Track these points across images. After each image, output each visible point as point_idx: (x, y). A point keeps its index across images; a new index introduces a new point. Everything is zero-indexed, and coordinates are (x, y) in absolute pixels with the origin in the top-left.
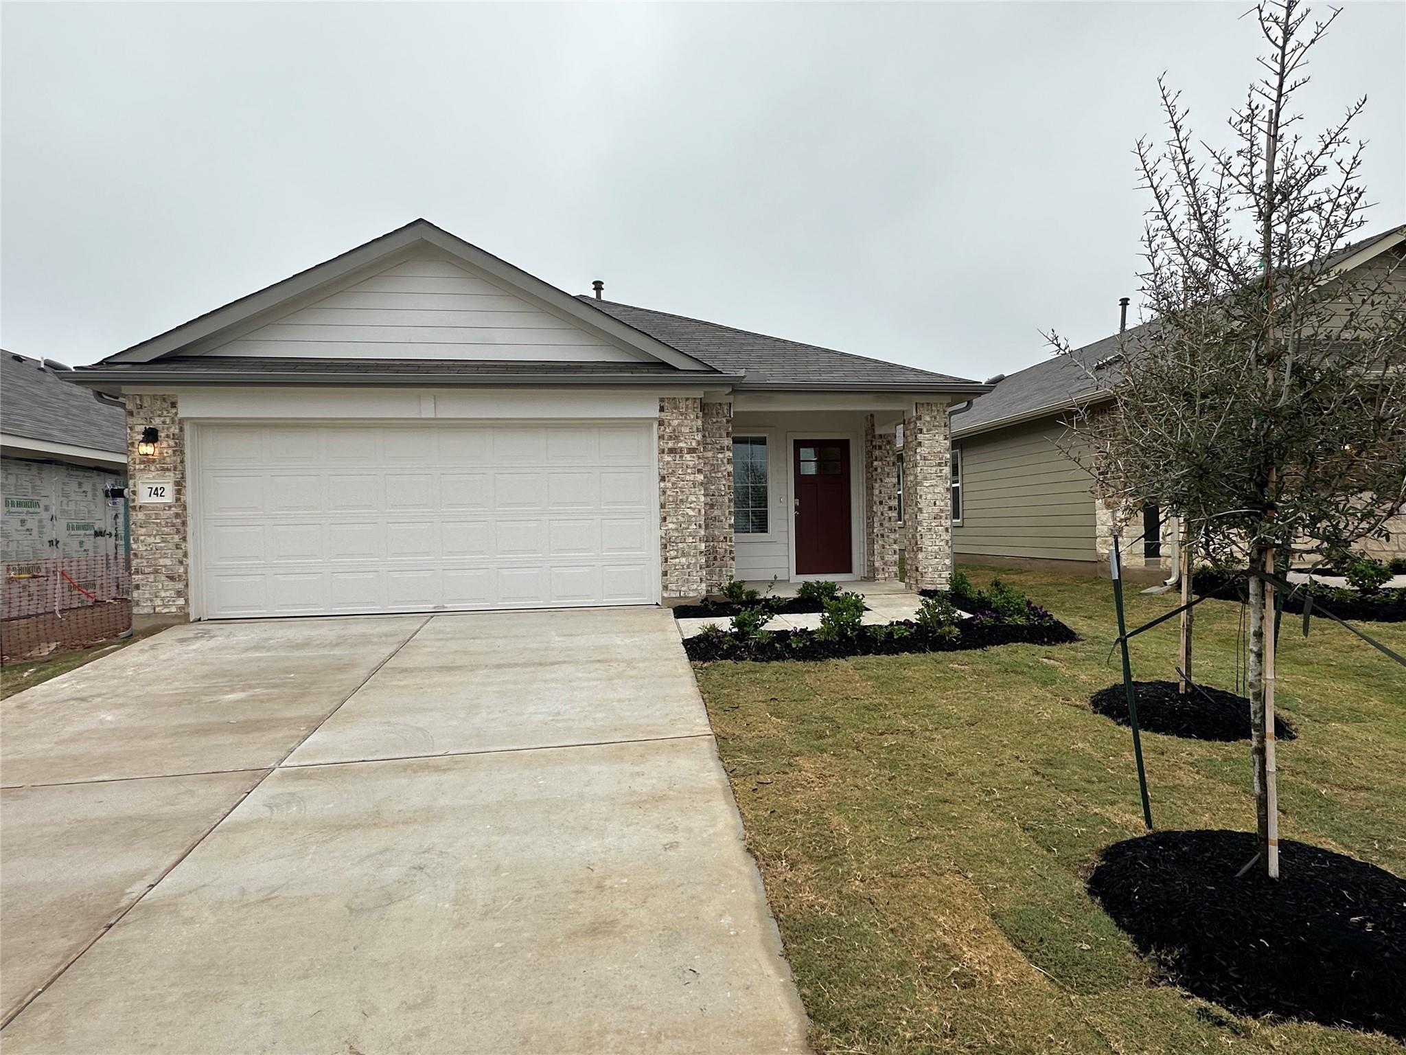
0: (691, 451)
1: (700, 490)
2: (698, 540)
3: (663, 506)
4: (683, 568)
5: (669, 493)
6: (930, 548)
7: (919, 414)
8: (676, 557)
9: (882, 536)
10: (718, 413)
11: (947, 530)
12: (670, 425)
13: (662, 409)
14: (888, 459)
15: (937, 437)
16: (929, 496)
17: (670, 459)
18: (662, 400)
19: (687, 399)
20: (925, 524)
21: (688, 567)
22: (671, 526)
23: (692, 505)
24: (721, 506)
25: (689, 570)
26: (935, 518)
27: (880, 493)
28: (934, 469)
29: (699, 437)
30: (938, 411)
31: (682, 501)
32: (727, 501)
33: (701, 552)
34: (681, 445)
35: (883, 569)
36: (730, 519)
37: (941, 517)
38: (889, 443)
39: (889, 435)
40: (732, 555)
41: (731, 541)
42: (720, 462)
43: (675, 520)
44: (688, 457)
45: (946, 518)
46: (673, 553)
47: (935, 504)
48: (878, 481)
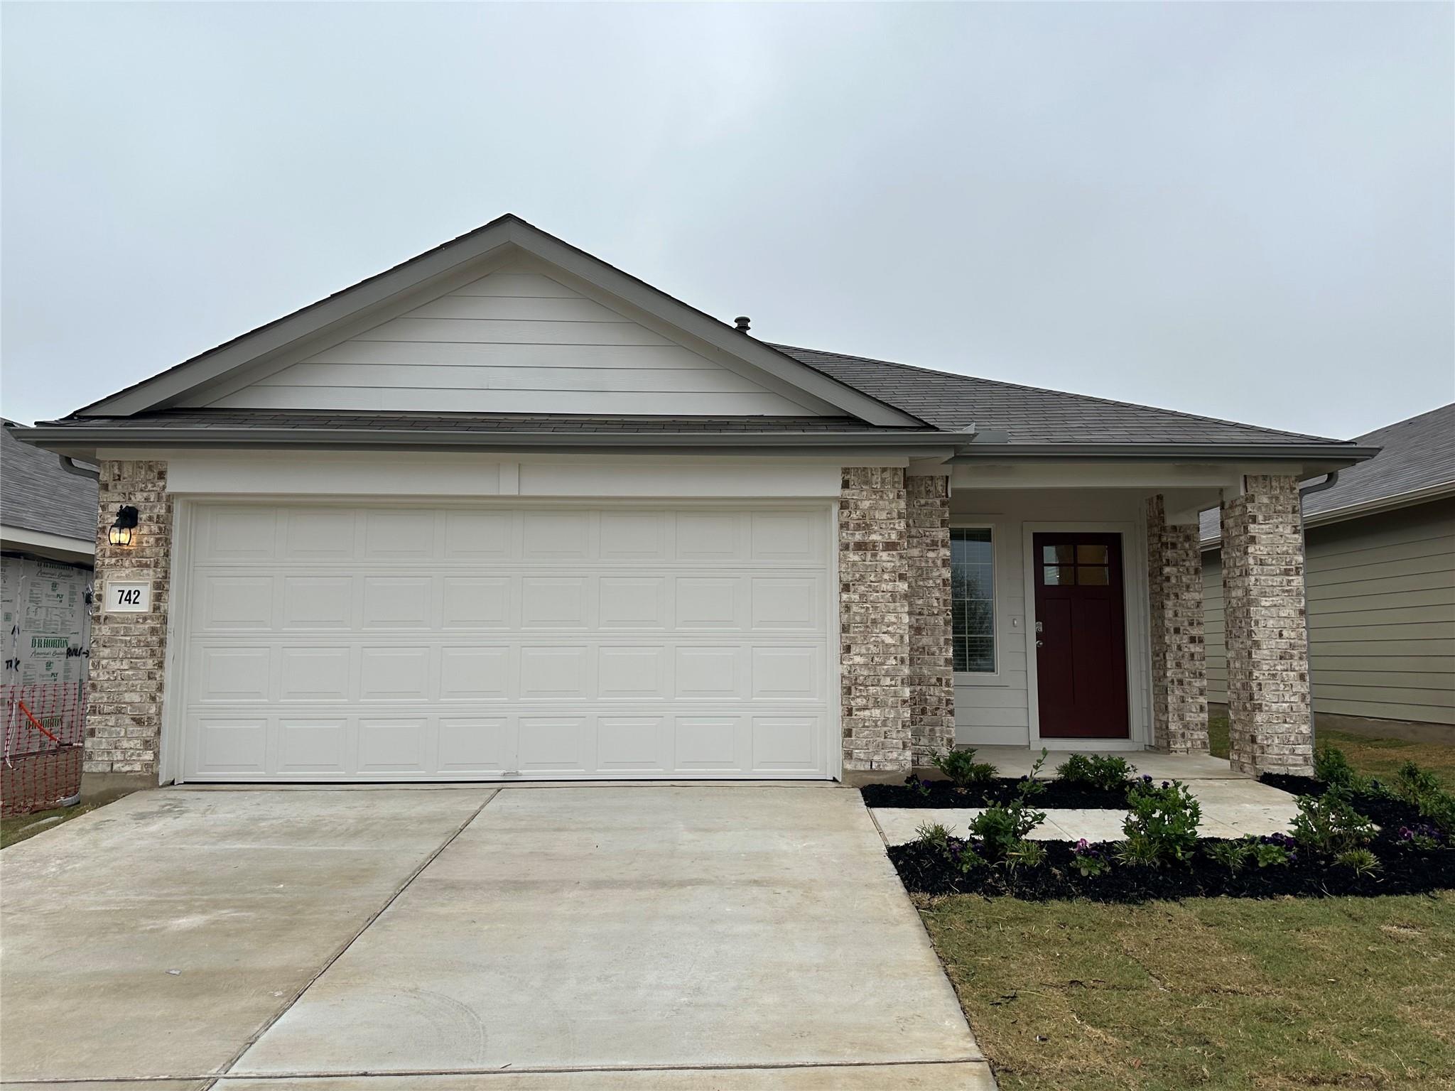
0: (890, 546)
1: (903, 606)
2: (899, 682)
3: (845, 629)
4: (876, 726)
5: (855, 609)
6: (1274, 707)
7: (1250, 493)
8: (865, 708)
9: (1181, 682)
10: (928, 492)
11: (1302, 677)
12: (857, 508)
13: (846, 485)
14: (1187, 564)
15: (1281, 529)
16: (1271, 623)
17: (856, 558)
18: (846, 471)
19: (884, 470)
20: (1266, 667)
21: (884, 724)
22: (858, 659)
23: (890, 629)
24: (933, 630)
25: (886, 729)
26: (1281, 658)
27: (1176, 615)
28: (1279, 579)
29: (901, 526)
30: (1281, 488)
31: (874, 622)
32: (942, 623)
33: (905, 702)
34: (874, 537)
35: (1183, 735)
36: (947, 651)
37: (1292, 657)
38: (1188, 538)
39: (1188, 527)
40: (951, 707)
41: (948, 685)
42: (930, 564)
43: (864, 651)
44: (884, 556)
45: (1301, 658)
46: (861, 702)
47: (1281, 635)
48: (1172, 597)
